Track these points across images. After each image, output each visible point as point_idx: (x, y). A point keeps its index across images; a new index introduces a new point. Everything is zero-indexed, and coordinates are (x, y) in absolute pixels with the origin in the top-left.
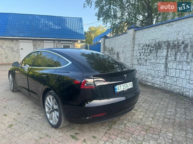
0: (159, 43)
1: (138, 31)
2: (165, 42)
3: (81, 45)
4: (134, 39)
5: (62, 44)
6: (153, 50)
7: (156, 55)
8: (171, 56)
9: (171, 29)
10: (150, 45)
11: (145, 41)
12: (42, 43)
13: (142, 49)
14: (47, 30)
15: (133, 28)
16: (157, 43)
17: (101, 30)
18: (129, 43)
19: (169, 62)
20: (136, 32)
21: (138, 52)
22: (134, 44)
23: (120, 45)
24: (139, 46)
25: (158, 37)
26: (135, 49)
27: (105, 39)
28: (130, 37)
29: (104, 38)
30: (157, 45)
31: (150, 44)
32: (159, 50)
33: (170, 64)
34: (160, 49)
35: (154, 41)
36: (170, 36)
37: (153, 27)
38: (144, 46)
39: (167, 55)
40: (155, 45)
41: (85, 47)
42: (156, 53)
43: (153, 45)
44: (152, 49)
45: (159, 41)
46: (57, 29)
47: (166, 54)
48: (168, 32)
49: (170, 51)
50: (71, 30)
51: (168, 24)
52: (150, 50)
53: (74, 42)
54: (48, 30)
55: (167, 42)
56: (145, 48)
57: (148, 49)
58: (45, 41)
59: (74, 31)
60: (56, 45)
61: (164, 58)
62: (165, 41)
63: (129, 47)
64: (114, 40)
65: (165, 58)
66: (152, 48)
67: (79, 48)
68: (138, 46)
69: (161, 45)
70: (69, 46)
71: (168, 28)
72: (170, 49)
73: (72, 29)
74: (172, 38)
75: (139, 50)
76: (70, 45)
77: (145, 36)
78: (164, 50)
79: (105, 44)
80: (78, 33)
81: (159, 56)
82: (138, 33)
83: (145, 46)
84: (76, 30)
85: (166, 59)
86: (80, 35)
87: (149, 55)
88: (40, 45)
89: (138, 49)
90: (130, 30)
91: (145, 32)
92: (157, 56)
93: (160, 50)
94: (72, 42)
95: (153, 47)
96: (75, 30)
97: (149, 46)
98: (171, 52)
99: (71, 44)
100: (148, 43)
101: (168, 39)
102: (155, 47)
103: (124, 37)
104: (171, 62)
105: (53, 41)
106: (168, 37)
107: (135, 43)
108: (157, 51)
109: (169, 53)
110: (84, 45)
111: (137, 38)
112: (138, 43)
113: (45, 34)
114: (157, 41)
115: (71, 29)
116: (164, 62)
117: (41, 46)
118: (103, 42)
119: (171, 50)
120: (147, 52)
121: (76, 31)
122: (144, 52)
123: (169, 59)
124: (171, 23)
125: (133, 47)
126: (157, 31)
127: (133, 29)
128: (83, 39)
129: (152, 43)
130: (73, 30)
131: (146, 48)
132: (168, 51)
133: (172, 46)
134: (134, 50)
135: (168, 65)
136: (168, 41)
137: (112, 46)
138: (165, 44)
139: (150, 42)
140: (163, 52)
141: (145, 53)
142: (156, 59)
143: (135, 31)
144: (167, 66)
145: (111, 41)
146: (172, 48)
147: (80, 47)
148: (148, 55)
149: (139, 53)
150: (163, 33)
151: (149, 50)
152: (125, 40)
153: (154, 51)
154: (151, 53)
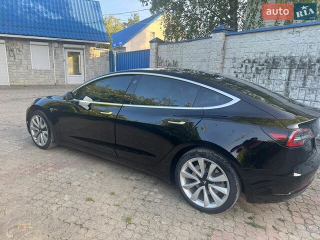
0: (274, 60)
1: (231, 37)
2: (285, 58)
3: (102, 51)
4: (223, 49)
5: (65, 48)
6: (263, 69)
7: (267, 78)
8: (296, 80)
9: (298, 37)
10: (258, 61)
11: (247, 54)
12: (25, 46)
13: (240, 66)
14: (35, 20)
15: (224, 31)
16: (270, 59)
17: (114, 24)
18: (216, 55)
19: (293, 89)
20: (228, 38)
21: (233, 72)
22: (224, 58)
23: (192, 57)
24: (235, 62)
25: (273, 50)
26: (225, 66)
27: (158, 45)
28: (218, 45)
29: (156, 44)
30: (271, 62)
31: (257, 59)
32: (274, 70)
33: (294, 92)
34: (276, 68)
35: (264, 55)
36: (295, 49)
37: (264, 33)
38: (244, 62)
39: (289, 79)
40: (266, 61)
41: (108, 55)
42: (267, 75)
43: (262, 61)
44: (260, 68)
45: (274, 56)
46: (55, 20)
47: (287, 76)
48: (291, 43)
49: (294, 72)
50: (81, 23)
51: (291, 30)
52: (257, 69)
53: (88, 47)
54: (37, 20)
55: (289, 59)
56: (246, 66)
57: (251, 68)
58: (31, 43)
59: (87, 25)
60: (55, 50)
61: (284, 84)
62: (285, 56)
63: (216, 61)
64: (179, 48)
65: (284, 82)
66: (260, 65)
67: (97, 57)
68: (232, 61)
69: (278, 63)
70: (79, 53)
71: (291, 36)
72: (294, 70)
73: (83, 22)
74: (298, 52)
75: (234, 67)
76: (81, 52)
77: (246, 46)
78: (285, 70)
79: (159, 53)
80: (96, 30)
81: (274, 80)
82: (231, 40)
83: (247, 61)
84: (91, 23)
85: (288, 84)
86: (100, 34)
87: (254, 76)
88: (21, 49)
89: (232, 66)
90: (218, 34)
91: (246, 38)
92: (269, 79)
93: (276, 70)
94: (84, 47)
95: (263, 65)
96: (88, 23)
97: (254, 62)
98: (296, 74)
99: (83, 49)
100: (252, 58)
101: (291, 53)
102: (266, 64)
103: (201, 44)
104: (296, 89)
105: (47, 44)
106: (292, 50)
107: (226, 57)
108: (270, 71)
109: (293, 75)
110: (106, 53)
111: (229, 47)
112: (232, 56)
113: (31, 28)
114: (271, 55)
115: (81, 21)
116: (283, 89)
117: (24, 51)
118: (156, 51)
119: (296, 71)
120: (249, 71)
121: (90, 25)
122: (244, 71)
123: (292, 84)
124: (297, 29)
125: (223, 63)
126: (269, 39)
127: (224, 33)
128: (107, 42)
129: (261, 58)
130: (85, 23)
131: (249, 65)
132: (290, 73)
133: (298, 65)
134: (223, 68)
135: (291, 94)
136: (292, 57)
137: (174, 58)
138: (287, 62)
139: (258, 56)
140: (281, 74)
141: (246, 73)
142: (268, 85)
143: (226, 36)
144: (289, 94)
145: (172, 49)
146: (299, 69)
147: (99, 56)
148: (252, 76)
149: (235, 72)
150: (282, 43)
151: (254, 69)
152: (204, 50)
153: (265, 71)
154: (259, 74)
